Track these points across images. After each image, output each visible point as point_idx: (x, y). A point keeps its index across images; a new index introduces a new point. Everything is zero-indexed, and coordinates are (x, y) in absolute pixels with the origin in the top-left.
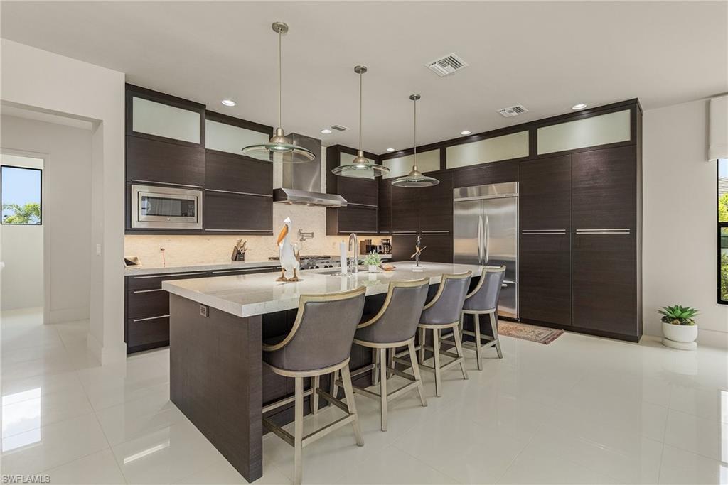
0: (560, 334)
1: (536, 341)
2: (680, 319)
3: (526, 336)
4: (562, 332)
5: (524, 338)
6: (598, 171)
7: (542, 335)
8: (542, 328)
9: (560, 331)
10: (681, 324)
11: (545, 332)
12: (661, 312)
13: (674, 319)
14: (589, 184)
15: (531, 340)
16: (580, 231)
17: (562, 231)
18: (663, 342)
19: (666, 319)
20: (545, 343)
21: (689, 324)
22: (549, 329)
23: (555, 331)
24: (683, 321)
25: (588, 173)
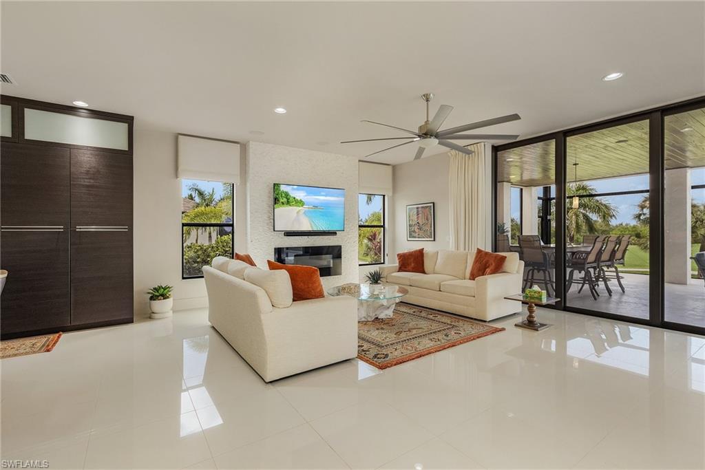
0: (59, 337)
1: (34, 352)
2: (162, 295)
3: (17, 352)
4: (60, 335)
5: (15, 355)
6: (98, 171)
7: (38, 344)
8: (34, 338)
9: (57, 335)
10: (164, 299)
11: (41, 340)
12: (149, 293)
13: (158, 296)
14: (90, 182)
15: (27, 353)
16: (80, 229)
17: (60, 228)
18: (149, 316)
19: (152, 298)
20: (48, 351)
21: (168, 297)
22: (43, 336)
23: (51, 337)
24: (165, 297)
25: (88, 171)
